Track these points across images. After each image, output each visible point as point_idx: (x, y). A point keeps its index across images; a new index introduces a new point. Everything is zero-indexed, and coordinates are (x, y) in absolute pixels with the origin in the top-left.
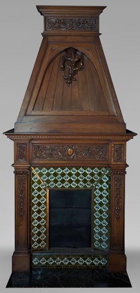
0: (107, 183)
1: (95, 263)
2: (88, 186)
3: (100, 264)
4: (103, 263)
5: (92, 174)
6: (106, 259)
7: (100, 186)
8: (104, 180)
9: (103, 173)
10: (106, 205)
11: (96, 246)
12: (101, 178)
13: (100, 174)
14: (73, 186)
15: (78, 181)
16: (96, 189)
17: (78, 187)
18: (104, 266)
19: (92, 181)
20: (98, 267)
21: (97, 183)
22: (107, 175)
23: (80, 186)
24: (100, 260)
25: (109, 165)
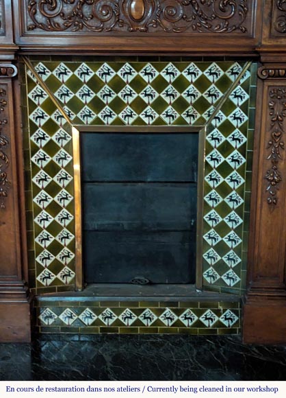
0: (244, 108)
1: (206, 323)
2: (188, 120)
3: (219, 324)
4: (226, 323)
5: (202, 84)
6: (236, 313)
7: (224, 118)
8: (235, 101)
9: (232, 78)
10: (240, 171)
11: (208, 280)
12: (226, 96)
13: (224, 84)
14: (146, 120)
15: (159, 105)
16: (211, 128)
17: (160, 121)
18: (231, 331)
19: (202, 105)
20: (213, 331)
21: (215, 112)
22: (245, 87)
23: (167, 120)
24: (218, 313)
25: (255, 47)
